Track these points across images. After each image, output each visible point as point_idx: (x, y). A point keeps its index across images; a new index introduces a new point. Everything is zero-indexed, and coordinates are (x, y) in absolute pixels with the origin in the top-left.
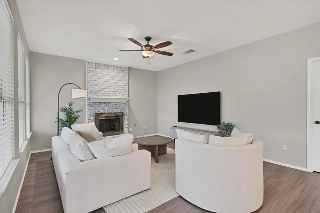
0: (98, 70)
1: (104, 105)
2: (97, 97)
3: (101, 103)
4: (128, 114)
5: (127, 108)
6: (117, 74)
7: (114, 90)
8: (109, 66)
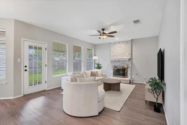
0: (115, 45)
1: (117, 62)
2: (114, 58)
3: (116, 61)
4: (130, 67)
5: (130, 63)
6: (124, 46)
7: (122, 54)
8: (120, 42)
